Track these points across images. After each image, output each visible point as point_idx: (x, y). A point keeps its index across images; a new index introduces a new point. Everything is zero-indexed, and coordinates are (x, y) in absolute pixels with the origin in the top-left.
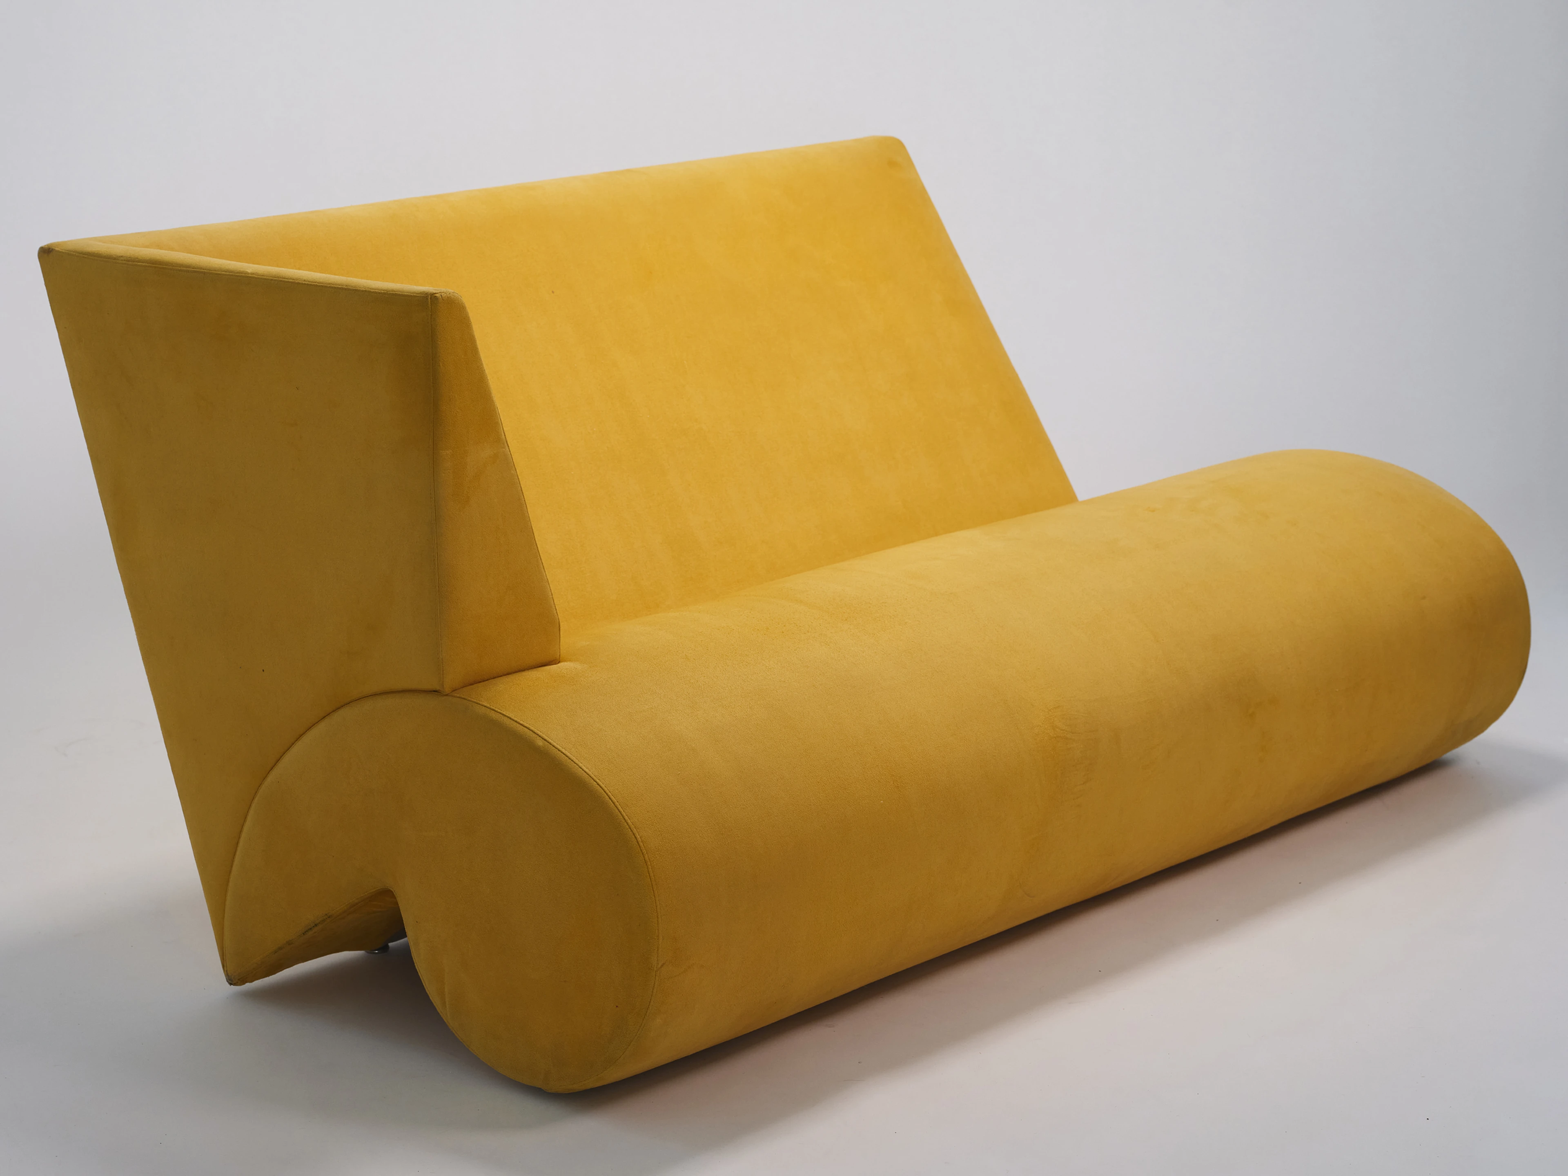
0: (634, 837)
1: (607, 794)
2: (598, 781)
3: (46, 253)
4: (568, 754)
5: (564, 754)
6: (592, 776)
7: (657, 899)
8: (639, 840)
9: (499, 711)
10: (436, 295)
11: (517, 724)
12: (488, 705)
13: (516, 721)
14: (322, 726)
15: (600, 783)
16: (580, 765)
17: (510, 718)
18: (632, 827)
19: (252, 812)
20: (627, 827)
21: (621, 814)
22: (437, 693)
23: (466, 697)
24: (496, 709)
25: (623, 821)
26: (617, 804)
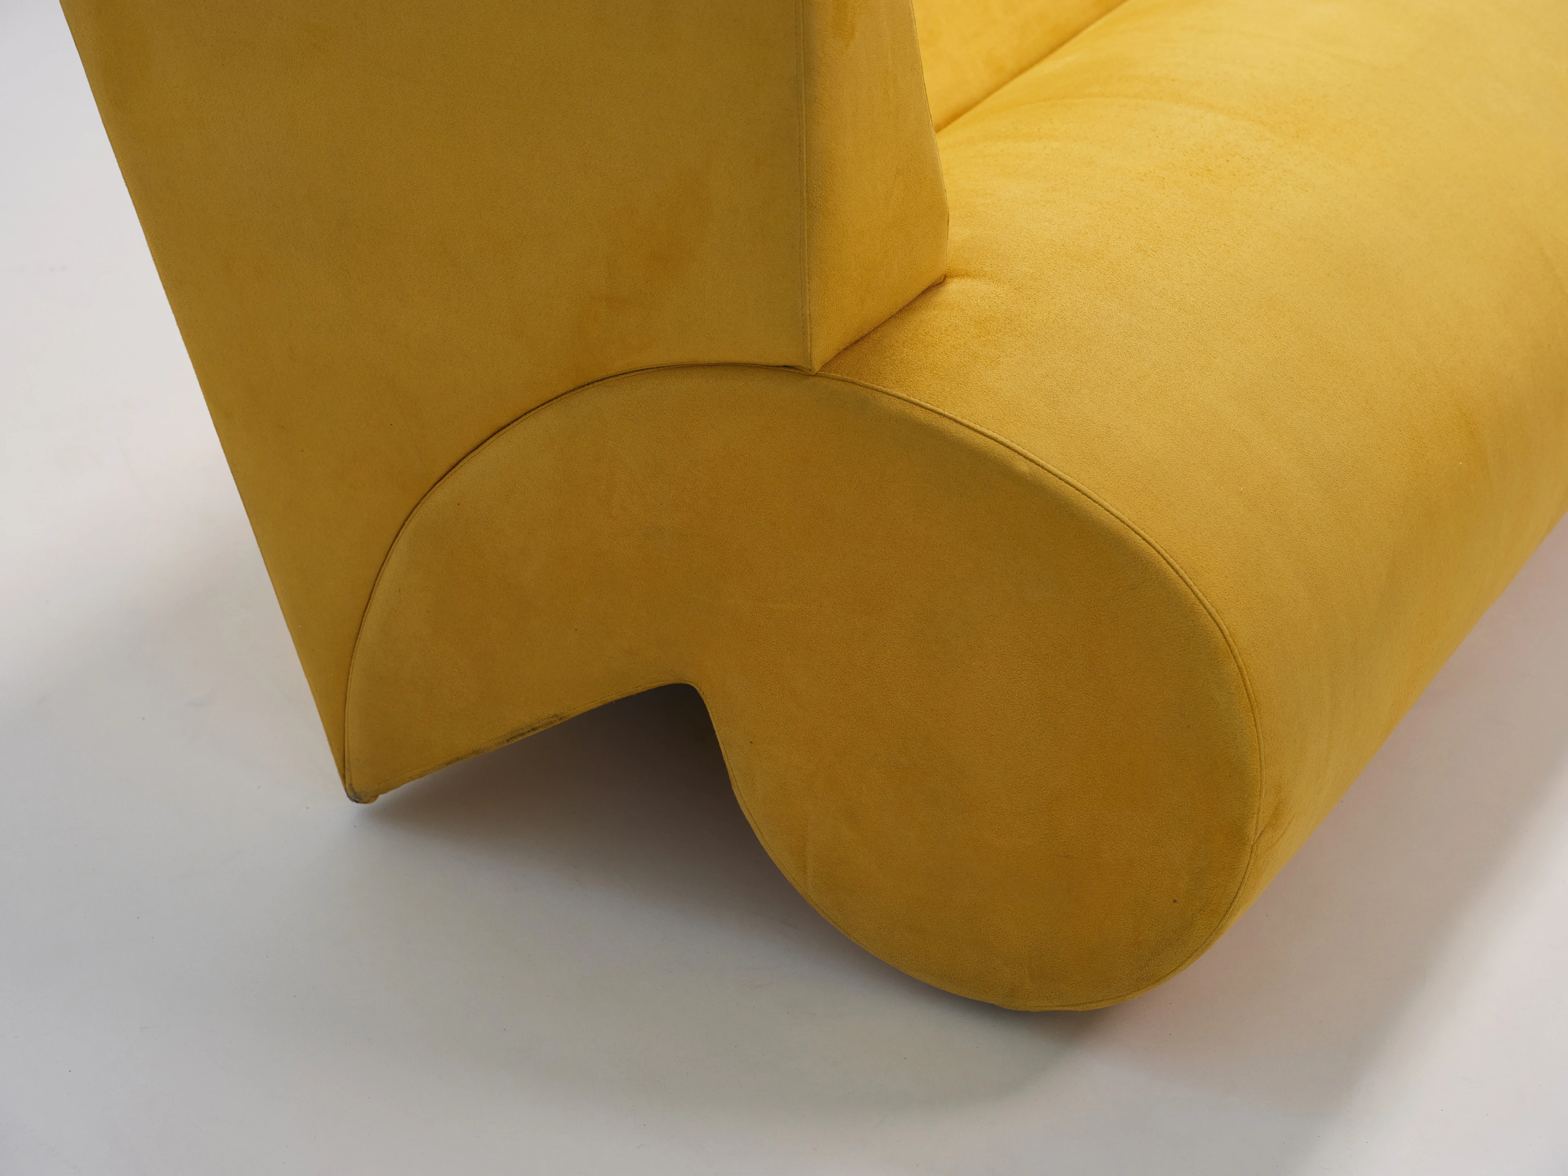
0: (1217, 629)
1: (1162, 556)
2: (1142, 532)
4: (1079, 485)
5: (1071, 485)
7: (1260, 730)
9: (928, 405)
11: (972, 432)
12: (905, 396)
13: (968, 427)
15: (1147, 536)
16: (1106, 504)
17: (956, 421)
18: (1213, 610)
20: (1205, 612)
21: (1191, 589)
22: (793, 370)
23: (856, 380)
24: (923, 403)
25: (1197, 602)
26: (1182, 572)
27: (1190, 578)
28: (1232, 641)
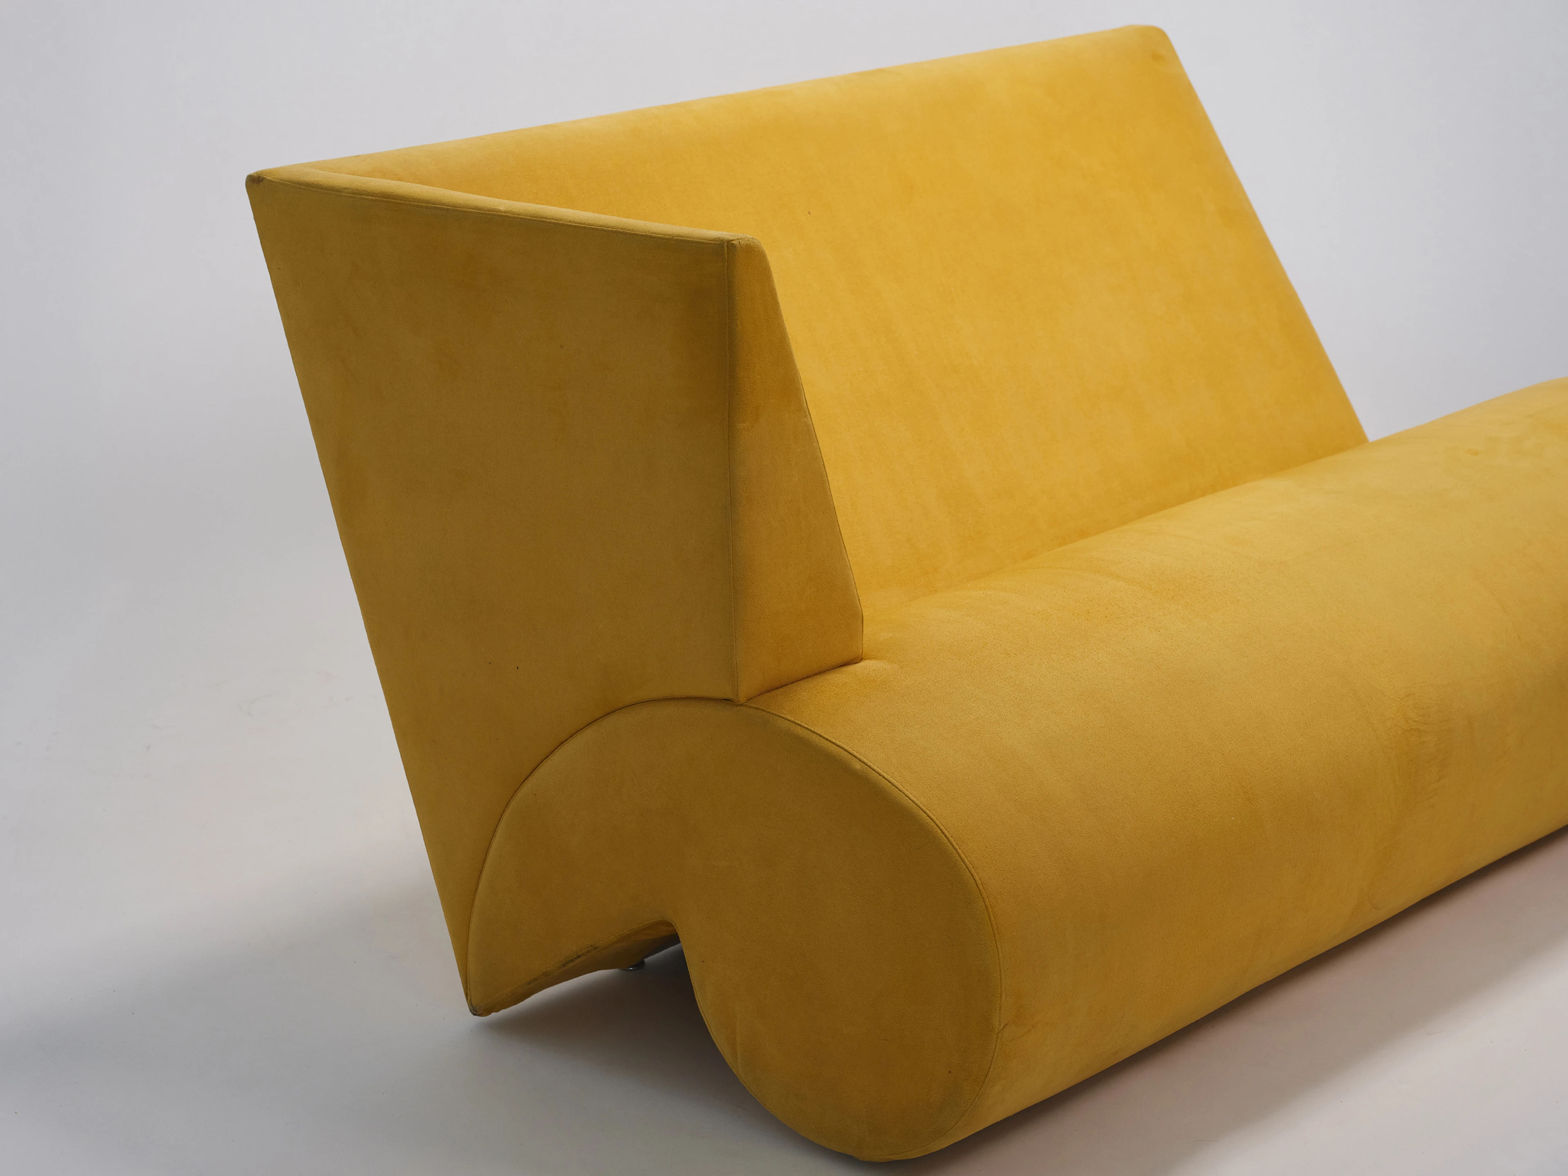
0: (972, 878)
1: (939, 828)
2: (928, 812)
3: (255, 183)
4: (892, 780)
5: (886, 779)
6: (921, 805)
7: (1000, 951)
8: (979, 882)
9: (806, 726)
10: (733, 242)
11: (829, 742)
12: (792, 719)
13: (827, 739)
14: (588, 733)
15: (930, 814)
16: (907, 792)
17: (820, 736)
18: (970, 866)
19: (502, 825)
20: (965, 867)
21: (956, 851)
22: (729, 702)
23: (765, 709)
24: (803, 724)
25: (960, 860)
26: (951, 839)
27: (957, 844)
28: (982, 888)
